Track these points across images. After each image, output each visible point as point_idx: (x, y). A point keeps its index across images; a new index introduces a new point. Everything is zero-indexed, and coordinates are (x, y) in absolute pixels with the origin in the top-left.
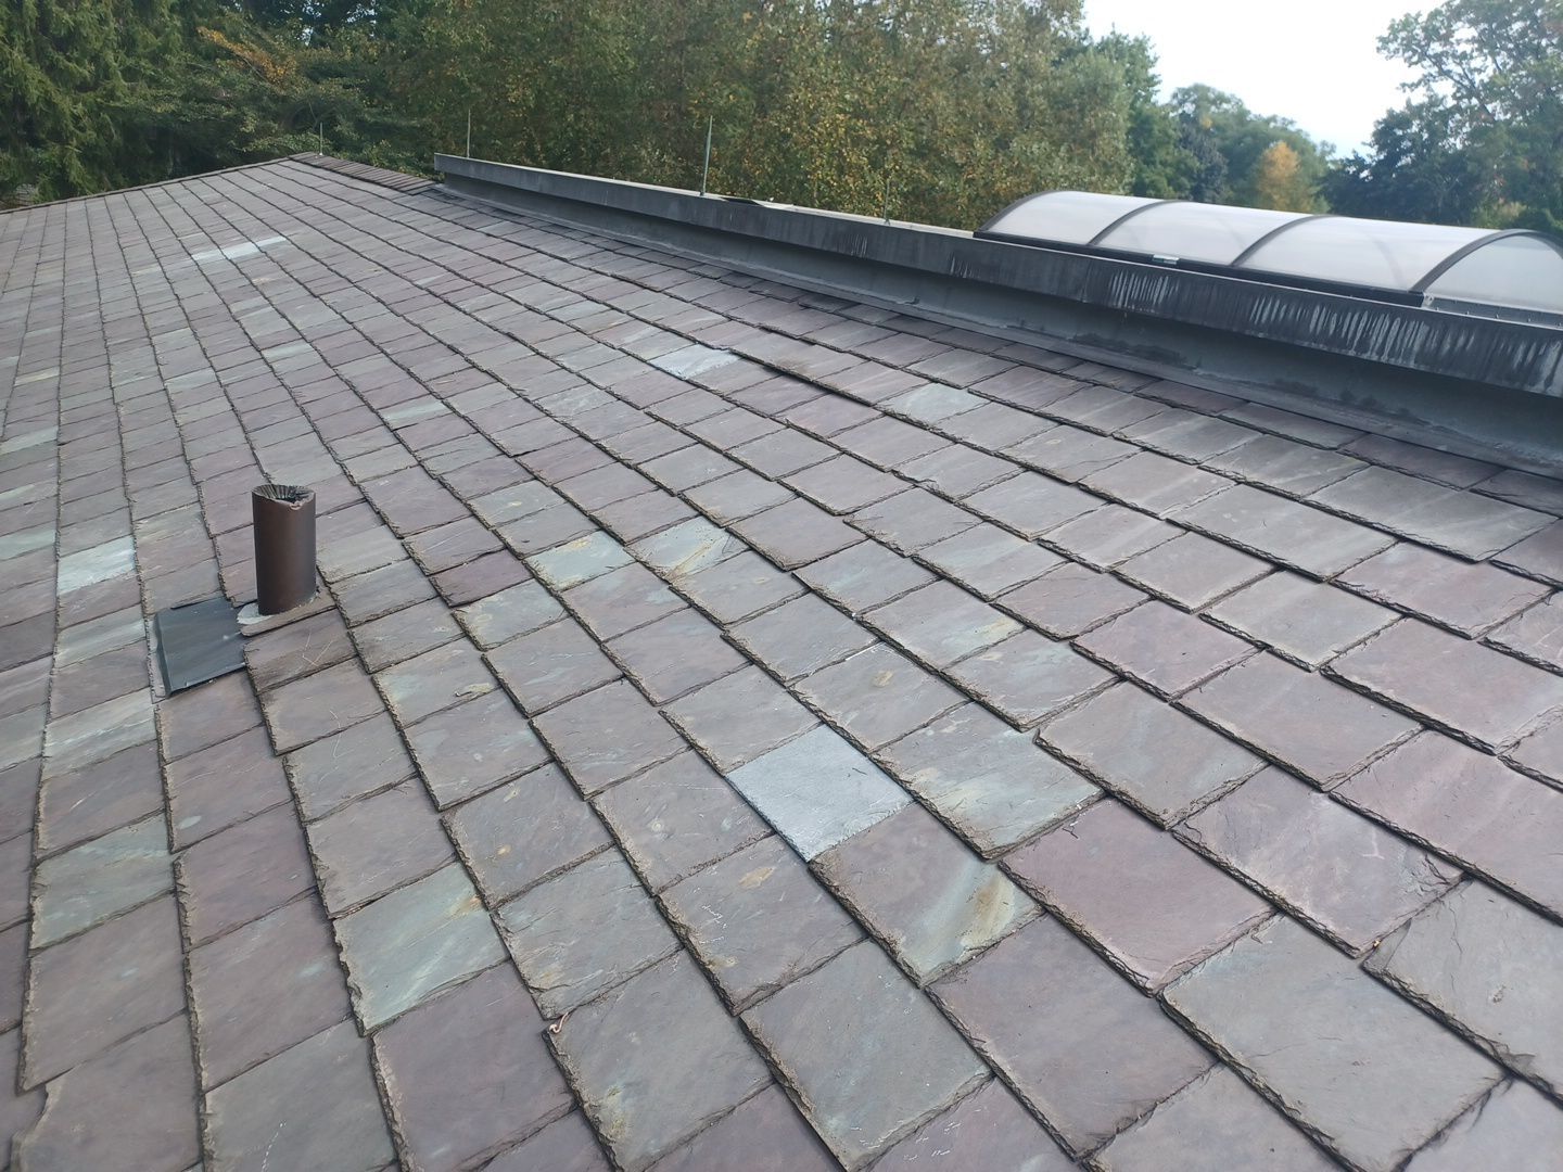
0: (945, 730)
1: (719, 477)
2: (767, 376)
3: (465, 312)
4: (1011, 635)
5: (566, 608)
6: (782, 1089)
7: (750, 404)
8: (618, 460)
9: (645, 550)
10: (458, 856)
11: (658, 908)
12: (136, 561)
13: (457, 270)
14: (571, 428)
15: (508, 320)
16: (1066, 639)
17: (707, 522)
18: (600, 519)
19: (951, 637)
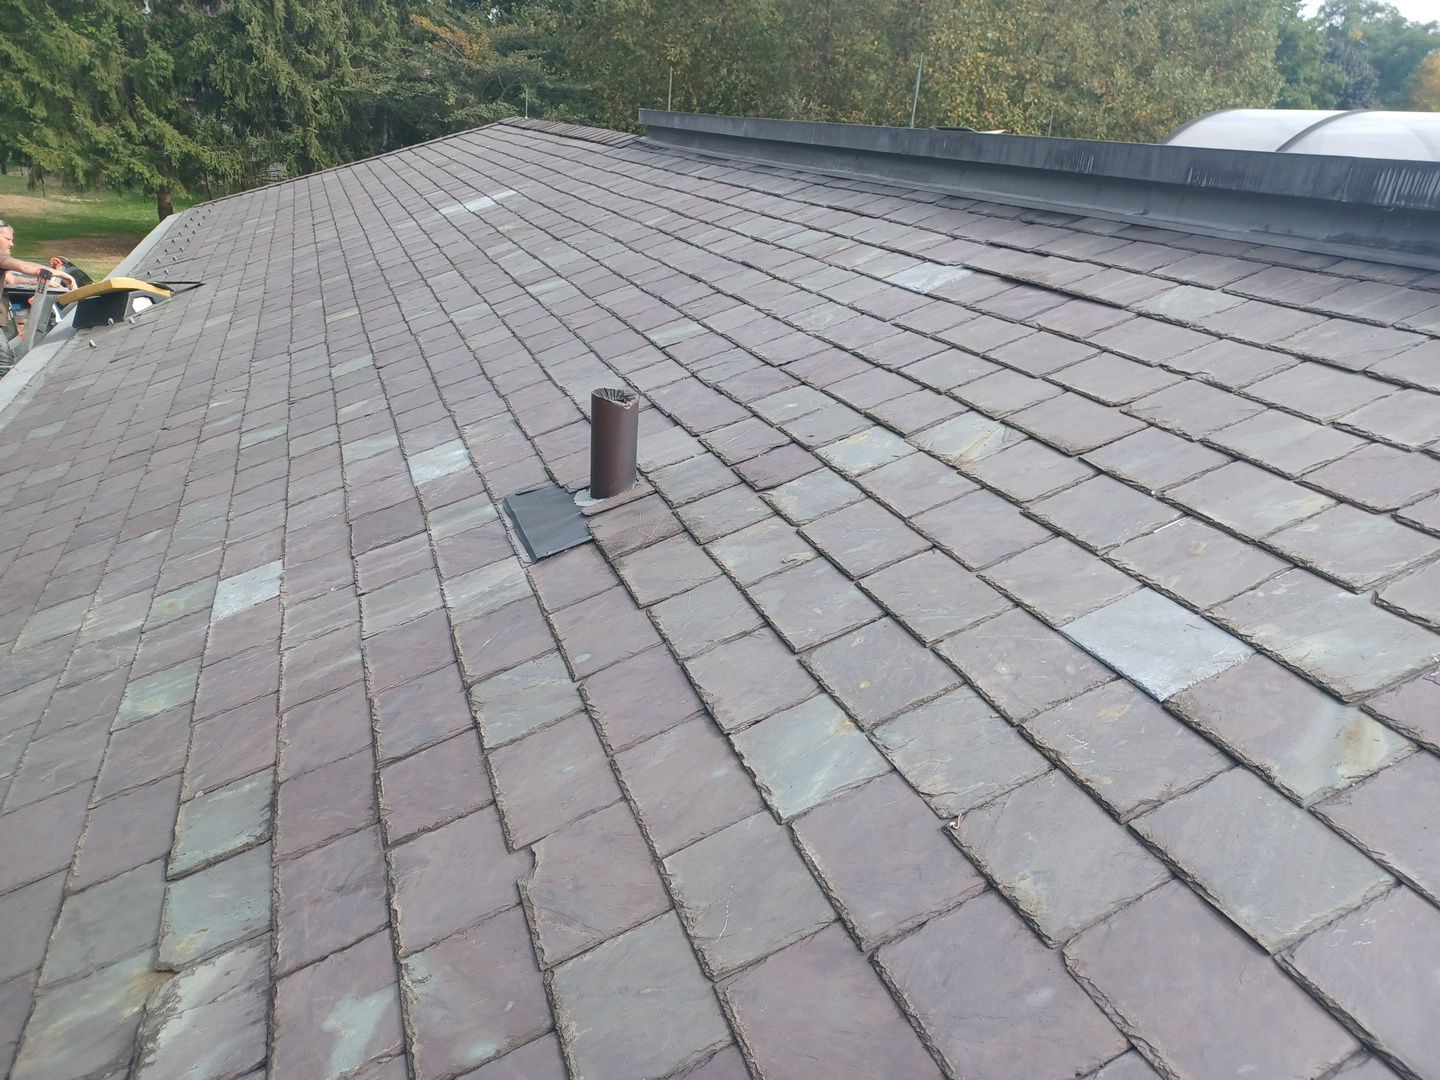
0: (1275, 592)
1: (983, 377)
2: (1006, 286)
3: (697, 246)
4: (1324, 509)
5: (863, 491)
6: (1184, 883)
7: (997, 312)
8: (877, 366)
9: (927, 440)
10: (823, 689)
11: (1022, 735)
12: (471, 458)
13: (680, 211)
14: (824, 340)
15: (739, 251)
16: (1386, 511)
17: (980, 416)
18: (876, 415)
19: (1261, 511)
